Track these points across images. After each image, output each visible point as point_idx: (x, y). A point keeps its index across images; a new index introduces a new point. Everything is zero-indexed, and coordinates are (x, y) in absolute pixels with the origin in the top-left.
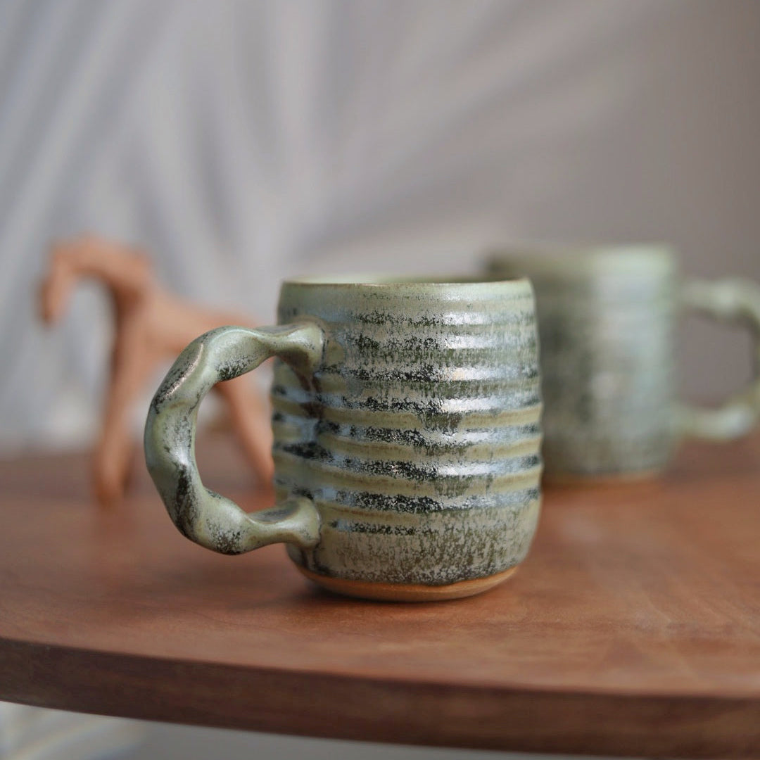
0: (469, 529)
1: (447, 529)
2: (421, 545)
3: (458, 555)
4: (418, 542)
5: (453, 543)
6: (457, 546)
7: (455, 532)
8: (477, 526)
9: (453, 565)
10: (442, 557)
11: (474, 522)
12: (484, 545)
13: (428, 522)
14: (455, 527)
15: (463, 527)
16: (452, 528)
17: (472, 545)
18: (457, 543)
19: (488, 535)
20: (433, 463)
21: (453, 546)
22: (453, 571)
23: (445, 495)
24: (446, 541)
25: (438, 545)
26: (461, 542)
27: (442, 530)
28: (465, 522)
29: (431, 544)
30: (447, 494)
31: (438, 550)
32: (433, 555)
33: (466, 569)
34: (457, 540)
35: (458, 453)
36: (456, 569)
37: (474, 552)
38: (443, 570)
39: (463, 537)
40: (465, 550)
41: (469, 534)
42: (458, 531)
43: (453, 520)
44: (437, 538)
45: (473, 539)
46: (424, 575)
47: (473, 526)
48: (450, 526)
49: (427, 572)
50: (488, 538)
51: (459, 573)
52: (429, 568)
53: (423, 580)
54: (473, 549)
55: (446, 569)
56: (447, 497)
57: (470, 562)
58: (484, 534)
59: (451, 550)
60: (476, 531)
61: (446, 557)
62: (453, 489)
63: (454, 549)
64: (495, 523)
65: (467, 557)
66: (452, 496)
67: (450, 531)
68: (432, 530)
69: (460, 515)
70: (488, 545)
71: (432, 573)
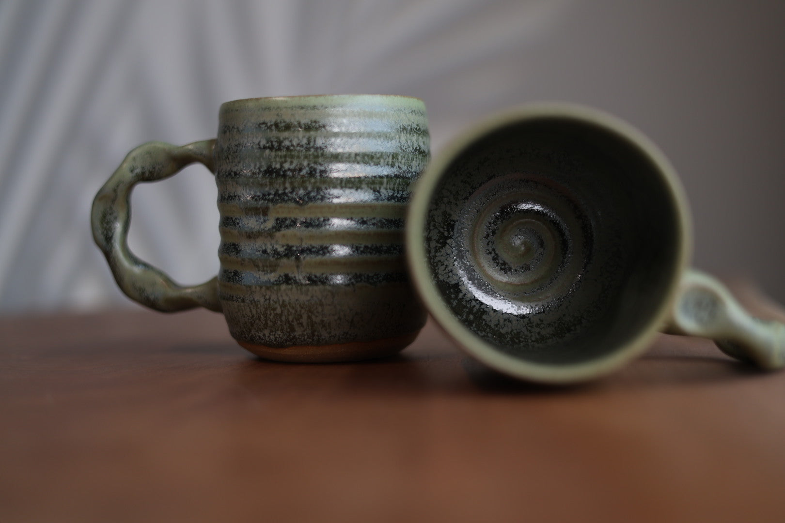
0: (283, 301)
1: (266, 300)
2: (251, 311)
3: (279, 322)
4: (248, 310)
5: (272, 312)
6: (276, 314)
7: (272, 302)
8: (290, 299)
9: (278, 330)
10: (267, 324)
11: (287, 295)
12: (301, 316)
13: (251, 293)
14: (272, 298)
15: (278, 299)
16: (269, 299)
17: (288, 315)
18: (275, 312)
19: (302, 308)
20: (252, 244)
21: (273, 314)
22: (279, 335)
23: (262, 271)
24: (266, 309)
25: (261, 313)
26: (279, 311)
27: (262, 300)
28: (279, 295)
29: (257, 311)
30: (263, 271)
31: (262, 316)
32: (260, 320)
33: (290, 335)
34: (274, 309)
35: (269, 237)
36: (282, 334)
37: (293, 321)
38: (271, 334)
39: (279, 307)
40: (283, 318)
41: (283, 305)
42: (274, 302)
43: (268, 293)
44: (259, 306)
45: (288, 310)
46: (260, 337)
47: (286, 299)
48: (267, 297)
49: (261, 335)
50: (303, 311)
51: (285, 337)
52: (261, 331)
53: (260, 341)
54: (291, 318)
55: (274, 333)
56: (263, 273)
57: (293, 330)
58: (298, 306)
59: (272, 317)
60: (289, 303)
61: (270, 323)
62: (267, 267)
63: (274, 317)
64: (309, 298)
65: (287, 324)
66: (268, 273)
67: (268, 301)
68: (256, 300)
69: (273, 289)
70: (305, 317)
71: (264, 335)
